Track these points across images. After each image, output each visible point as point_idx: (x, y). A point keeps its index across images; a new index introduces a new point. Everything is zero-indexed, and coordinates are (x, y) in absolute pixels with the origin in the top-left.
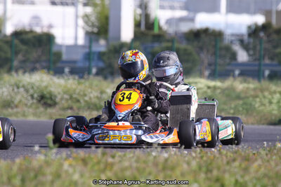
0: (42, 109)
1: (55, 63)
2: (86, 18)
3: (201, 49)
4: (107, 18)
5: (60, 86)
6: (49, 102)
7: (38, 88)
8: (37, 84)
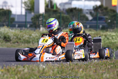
0: (4, 43)
1: (11, 22)
2: (25, 3)
3: (73, 16)
4: (34, 3)
5: (12, 33)
6: (8, 39)
7: (3, 33)
8: (3, 32)
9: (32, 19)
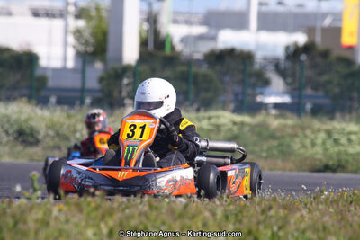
0: (19, 148)
1: (38, 90)
2: (77, 34)
4: (105, 34)
5: (44, 119)
7: (15, 121)
8: (14, 117)
9: (101, 80)
